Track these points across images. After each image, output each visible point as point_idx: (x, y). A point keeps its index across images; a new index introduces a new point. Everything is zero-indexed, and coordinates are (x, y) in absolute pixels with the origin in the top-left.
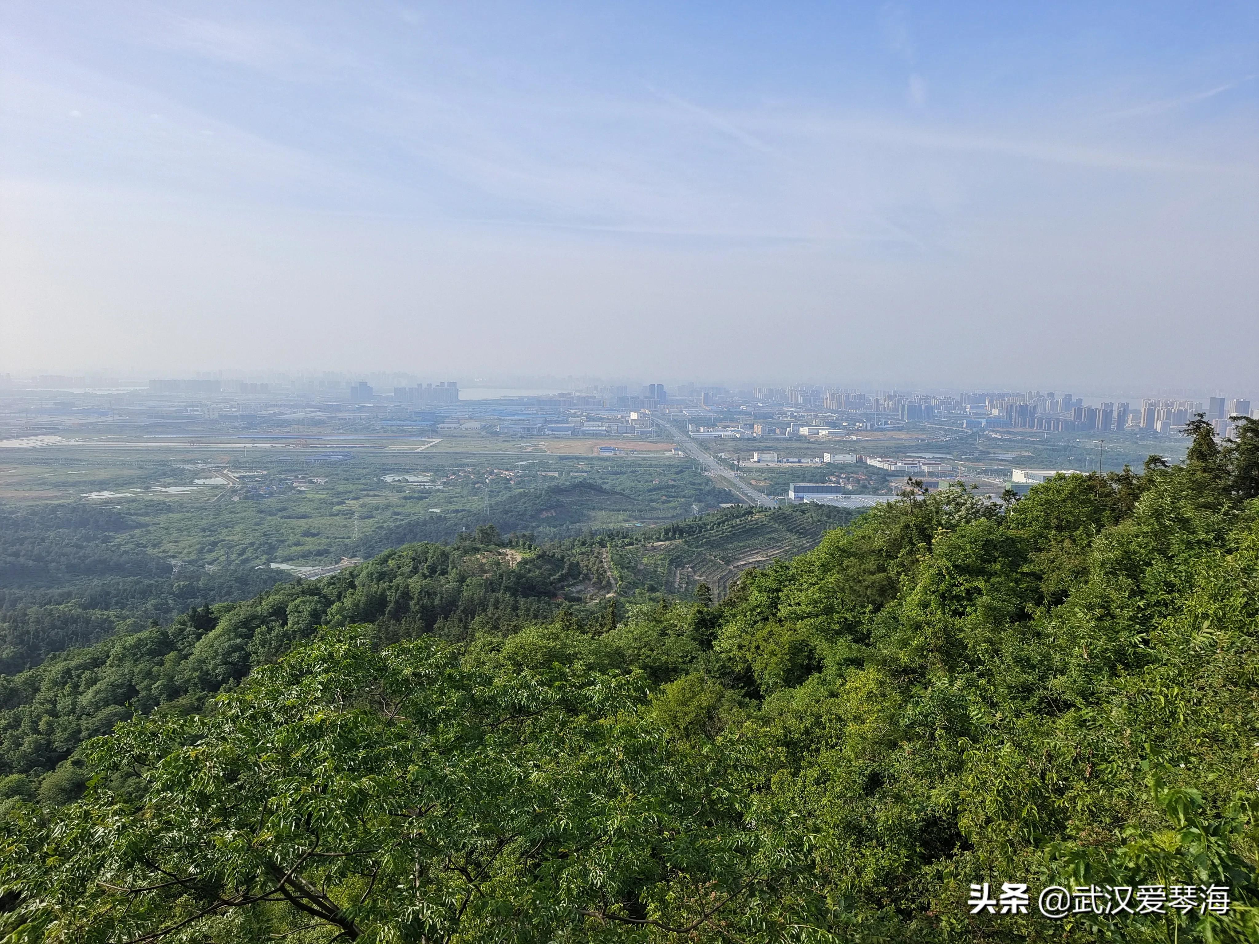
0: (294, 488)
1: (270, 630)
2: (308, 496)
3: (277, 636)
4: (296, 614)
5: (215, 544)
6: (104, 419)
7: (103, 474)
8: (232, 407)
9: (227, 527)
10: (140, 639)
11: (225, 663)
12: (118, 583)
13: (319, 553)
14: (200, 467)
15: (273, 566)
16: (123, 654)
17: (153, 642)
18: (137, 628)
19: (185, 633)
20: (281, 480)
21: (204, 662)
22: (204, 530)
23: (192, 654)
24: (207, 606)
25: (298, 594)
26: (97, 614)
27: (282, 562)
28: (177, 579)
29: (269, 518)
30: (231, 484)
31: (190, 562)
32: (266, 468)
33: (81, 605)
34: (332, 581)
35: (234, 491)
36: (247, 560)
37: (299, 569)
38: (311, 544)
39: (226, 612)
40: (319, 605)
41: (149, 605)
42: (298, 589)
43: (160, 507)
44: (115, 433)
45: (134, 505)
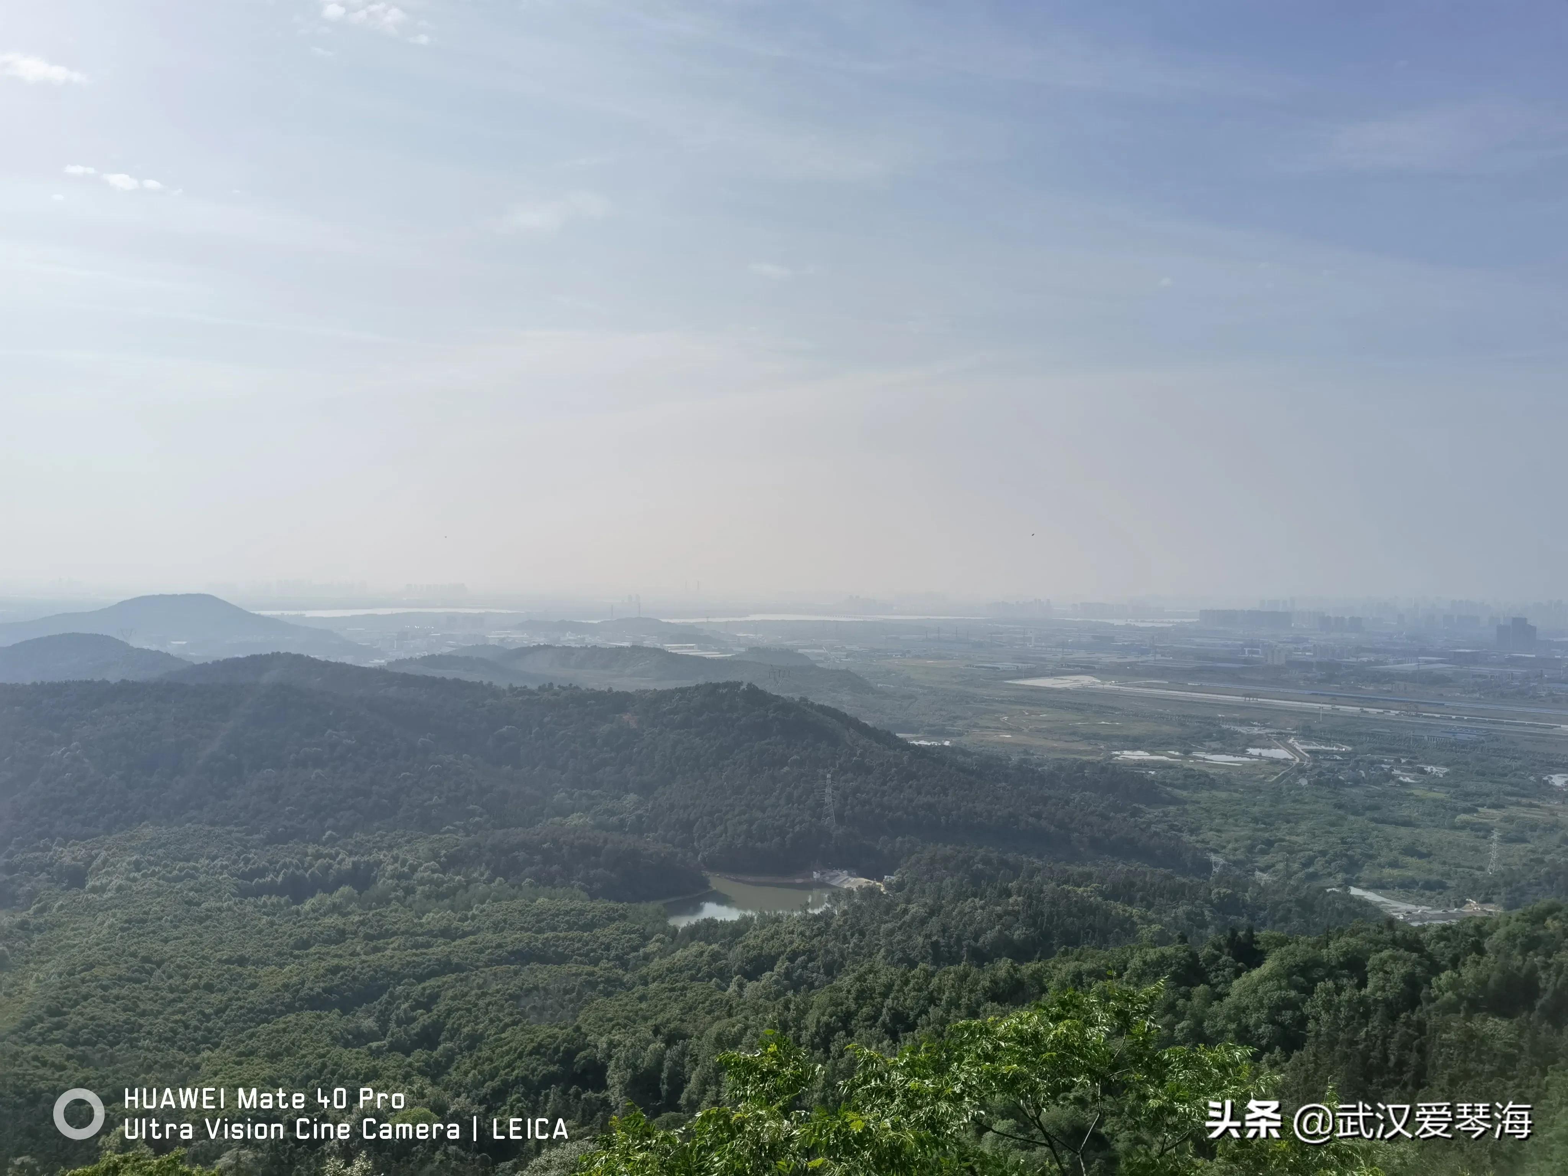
0: (1393, 777)
1: (1339, 990)
2: (1416, 792)
3: (1350, 1001)
4: (1381, 974)
5: (1270, 843)
6: (1144, 658)
7: (1138, 729)
8: (1305, 649)
9: (1288, 822)
10: (1163, 955)
11: (1273, 1022)
12: (1145, 874)
13: (1429, 886)
14: (1256, 731)
15: (1354, 891)
16: (1143, 970)
17: (1179, 963)
18: (1162, 939)
19: (1220, 962)
20: (1372, 763)
21: (1244, 1012)
22: (1256, 820)
23: (1228, 995)
24: (1250, 931)
25: (1385, 943)
26: (1118, 908)
27: (1367, 889)
28: (1218, 883)
29: (1352, 818)
30: (1298, 760)
31: (1236, 863)
32: (1350, 743)
33: (1101, 893)
34: (1445, 934)
35: (1301, 771)
36: (1313, 876)
37: (1394, 904)
38: (1414, 868)
39: (1277, 946)
40: (1418, 969)
41: (1180, 911)
42: (1387, 935)
43: (1203, 780)
44: (1156, 678)
45: (1171, 772)
